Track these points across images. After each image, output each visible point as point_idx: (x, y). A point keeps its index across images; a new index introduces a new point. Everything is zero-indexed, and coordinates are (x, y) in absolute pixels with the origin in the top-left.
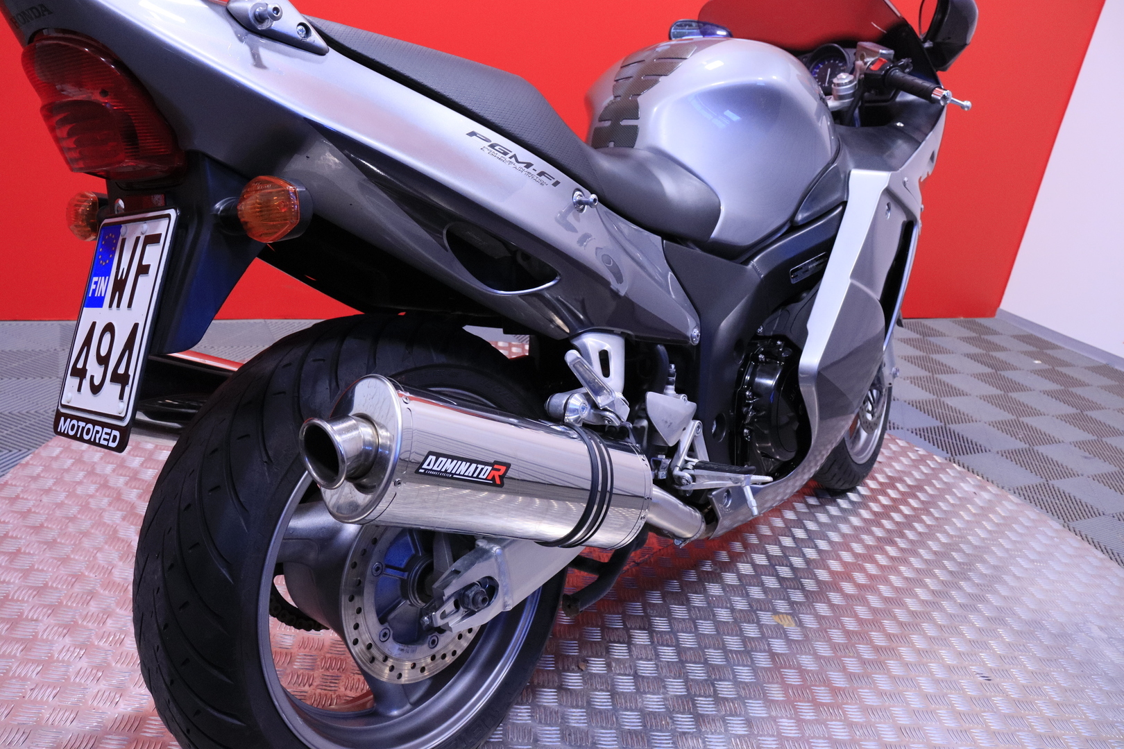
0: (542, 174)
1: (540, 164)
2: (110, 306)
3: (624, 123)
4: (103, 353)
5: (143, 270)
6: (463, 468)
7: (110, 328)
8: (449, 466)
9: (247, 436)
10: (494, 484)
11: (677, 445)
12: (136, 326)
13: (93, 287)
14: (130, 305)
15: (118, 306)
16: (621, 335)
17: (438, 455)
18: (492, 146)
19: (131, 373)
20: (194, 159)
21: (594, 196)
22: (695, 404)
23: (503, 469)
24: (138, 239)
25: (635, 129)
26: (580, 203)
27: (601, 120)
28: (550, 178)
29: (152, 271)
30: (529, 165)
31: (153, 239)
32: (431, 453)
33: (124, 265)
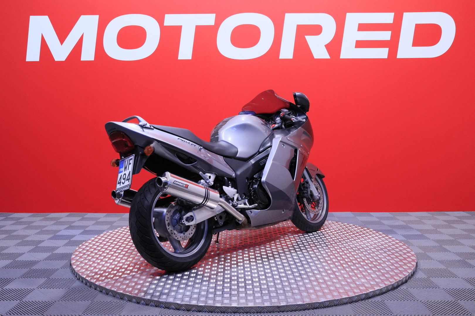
0: (192, 144)
1: (191, 143)
2: (124, 171)
3: (216, 136)
4: (124, 178)
5: (130, 164)
6: (180, 184)
7: (125, 174)
8: (178, 183)
9: (143, 198)
10: (186, 188)
11: (233, 198)
12: (130, 171)
13: (120, 170)
14: (128, 169)
15: (126, 170)
16: (215, 174)
17: (176, 181)
18: (182, 140)
19: (130, 178)
20: (136, 146)
21: (202, 147)
22: (236, 190)
23: (187, 186)
24: (128, 160)
25: (218, 137)
26: (200, 149)
27: (212, 137)
28: (194, 145)
29: (132, 164)
30: (189, 143)
31: (131, 159)
32: (175, 181)
33: (126, 165)
